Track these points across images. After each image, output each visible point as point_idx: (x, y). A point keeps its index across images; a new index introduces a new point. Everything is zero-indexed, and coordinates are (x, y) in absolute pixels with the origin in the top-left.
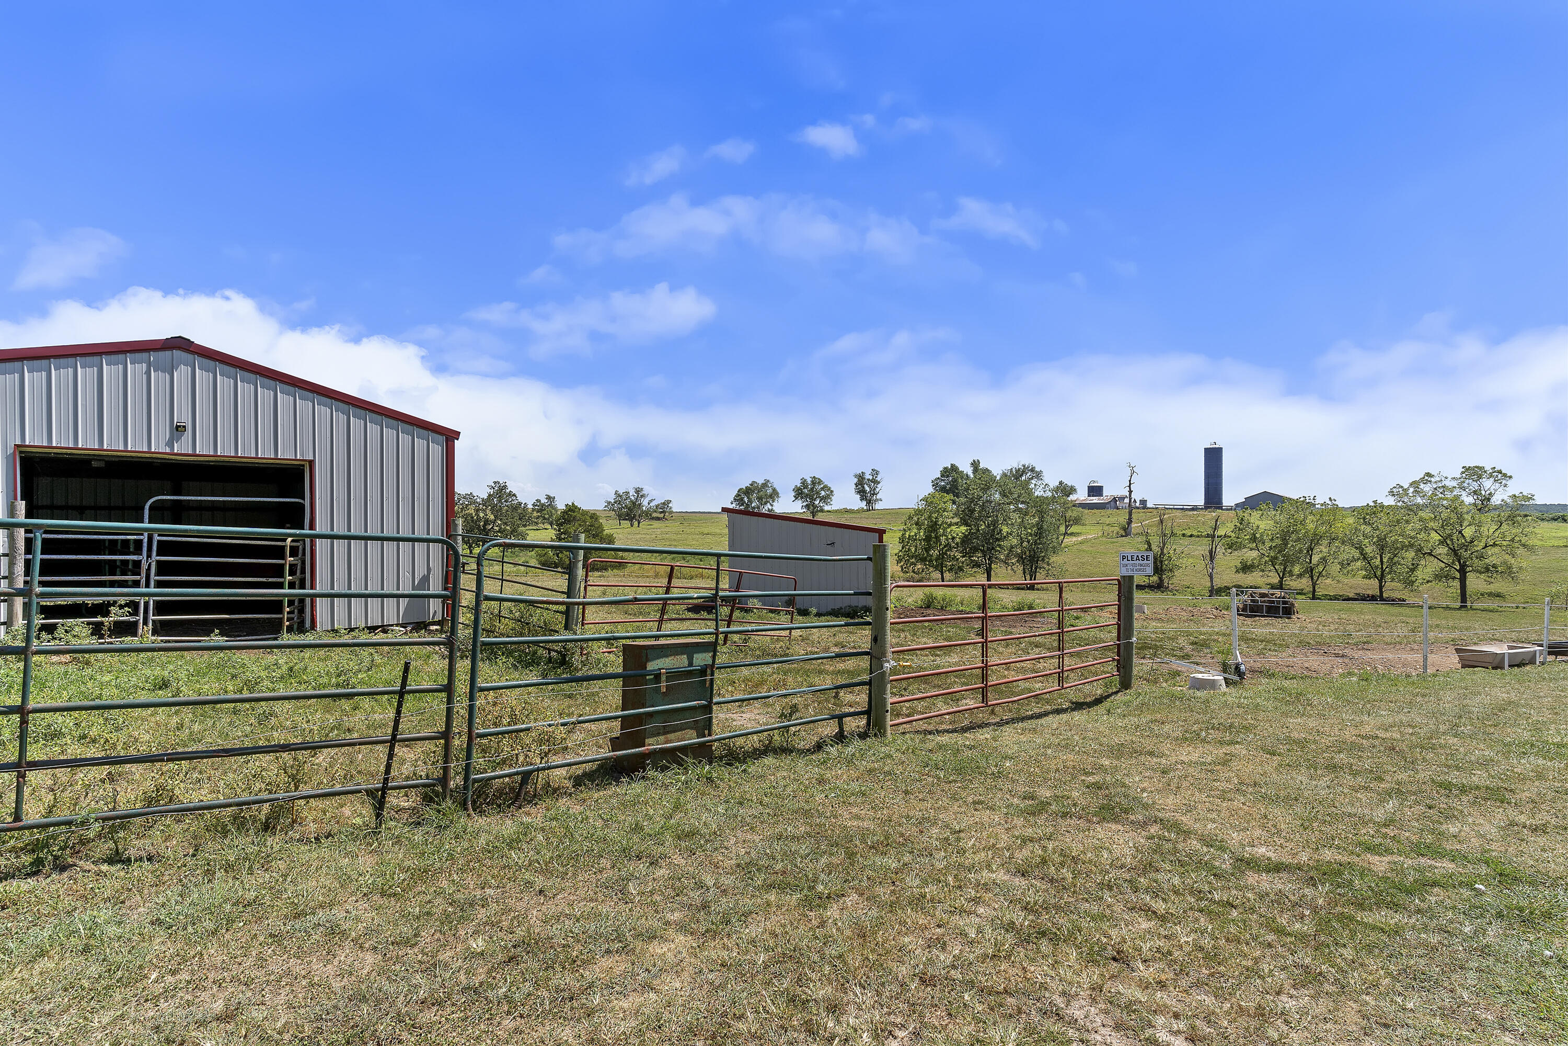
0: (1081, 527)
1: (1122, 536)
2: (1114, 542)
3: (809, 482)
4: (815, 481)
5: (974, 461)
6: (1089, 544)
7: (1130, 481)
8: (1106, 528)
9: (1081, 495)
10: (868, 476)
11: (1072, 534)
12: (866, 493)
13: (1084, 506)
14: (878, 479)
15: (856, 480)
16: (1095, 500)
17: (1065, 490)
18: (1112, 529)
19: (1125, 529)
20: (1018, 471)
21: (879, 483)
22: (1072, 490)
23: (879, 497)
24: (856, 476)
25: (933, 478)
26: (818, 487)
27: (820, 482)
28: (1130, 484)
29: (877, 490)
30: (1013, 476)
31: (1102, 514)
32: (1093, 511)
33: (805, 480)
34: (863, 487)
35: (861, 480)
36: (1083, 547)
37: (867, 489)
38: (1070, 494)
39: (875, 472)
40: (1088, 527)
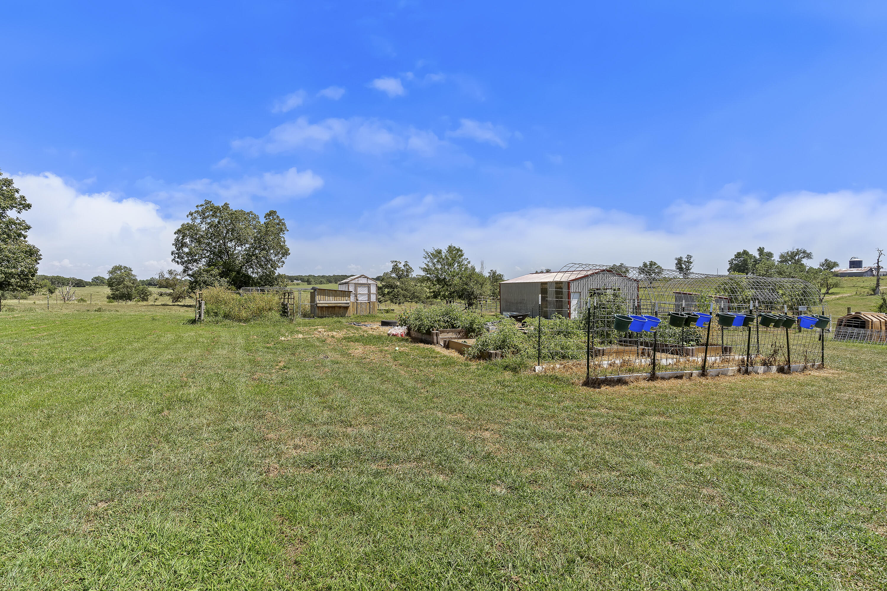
0: (840, 289)
1: (871, 295)
2: (864, 299)
3: (648, 264)
4: (652, 264)
5: (760, 248)
6: (844, 300)
7: (878, 260)
8: (859, 289)
9: (844, 267)
10: (685, 259)
11: (832, 294)
12: (683, 269)
13: (843, 275)
14: (691, 261)
15: (676, 261)
16: (855, 270)
17: (829, 265)
18: (865, 290)
19: (874, 290)
20: (792, 253)
21: (692, 263)
22: (835, 264)
23: (691, 271)
24: (676, 259)
25: (730, 259)
26: (654, 267)
27: (655, 264)
28: (878, 262)
29: (691, 267)
30: (789, 256)
31: (859, 280)
32: (851, 278)
33: (646, 263)
34: (681, 266)
35: (679, 261)
36: (840, 302)
37: (684, 266)
38: (833, 267)
39: (689, 257)
40: (845, 289)
